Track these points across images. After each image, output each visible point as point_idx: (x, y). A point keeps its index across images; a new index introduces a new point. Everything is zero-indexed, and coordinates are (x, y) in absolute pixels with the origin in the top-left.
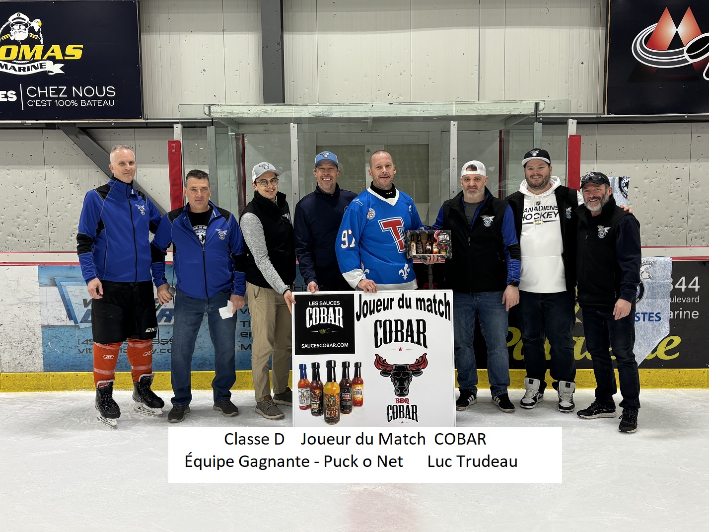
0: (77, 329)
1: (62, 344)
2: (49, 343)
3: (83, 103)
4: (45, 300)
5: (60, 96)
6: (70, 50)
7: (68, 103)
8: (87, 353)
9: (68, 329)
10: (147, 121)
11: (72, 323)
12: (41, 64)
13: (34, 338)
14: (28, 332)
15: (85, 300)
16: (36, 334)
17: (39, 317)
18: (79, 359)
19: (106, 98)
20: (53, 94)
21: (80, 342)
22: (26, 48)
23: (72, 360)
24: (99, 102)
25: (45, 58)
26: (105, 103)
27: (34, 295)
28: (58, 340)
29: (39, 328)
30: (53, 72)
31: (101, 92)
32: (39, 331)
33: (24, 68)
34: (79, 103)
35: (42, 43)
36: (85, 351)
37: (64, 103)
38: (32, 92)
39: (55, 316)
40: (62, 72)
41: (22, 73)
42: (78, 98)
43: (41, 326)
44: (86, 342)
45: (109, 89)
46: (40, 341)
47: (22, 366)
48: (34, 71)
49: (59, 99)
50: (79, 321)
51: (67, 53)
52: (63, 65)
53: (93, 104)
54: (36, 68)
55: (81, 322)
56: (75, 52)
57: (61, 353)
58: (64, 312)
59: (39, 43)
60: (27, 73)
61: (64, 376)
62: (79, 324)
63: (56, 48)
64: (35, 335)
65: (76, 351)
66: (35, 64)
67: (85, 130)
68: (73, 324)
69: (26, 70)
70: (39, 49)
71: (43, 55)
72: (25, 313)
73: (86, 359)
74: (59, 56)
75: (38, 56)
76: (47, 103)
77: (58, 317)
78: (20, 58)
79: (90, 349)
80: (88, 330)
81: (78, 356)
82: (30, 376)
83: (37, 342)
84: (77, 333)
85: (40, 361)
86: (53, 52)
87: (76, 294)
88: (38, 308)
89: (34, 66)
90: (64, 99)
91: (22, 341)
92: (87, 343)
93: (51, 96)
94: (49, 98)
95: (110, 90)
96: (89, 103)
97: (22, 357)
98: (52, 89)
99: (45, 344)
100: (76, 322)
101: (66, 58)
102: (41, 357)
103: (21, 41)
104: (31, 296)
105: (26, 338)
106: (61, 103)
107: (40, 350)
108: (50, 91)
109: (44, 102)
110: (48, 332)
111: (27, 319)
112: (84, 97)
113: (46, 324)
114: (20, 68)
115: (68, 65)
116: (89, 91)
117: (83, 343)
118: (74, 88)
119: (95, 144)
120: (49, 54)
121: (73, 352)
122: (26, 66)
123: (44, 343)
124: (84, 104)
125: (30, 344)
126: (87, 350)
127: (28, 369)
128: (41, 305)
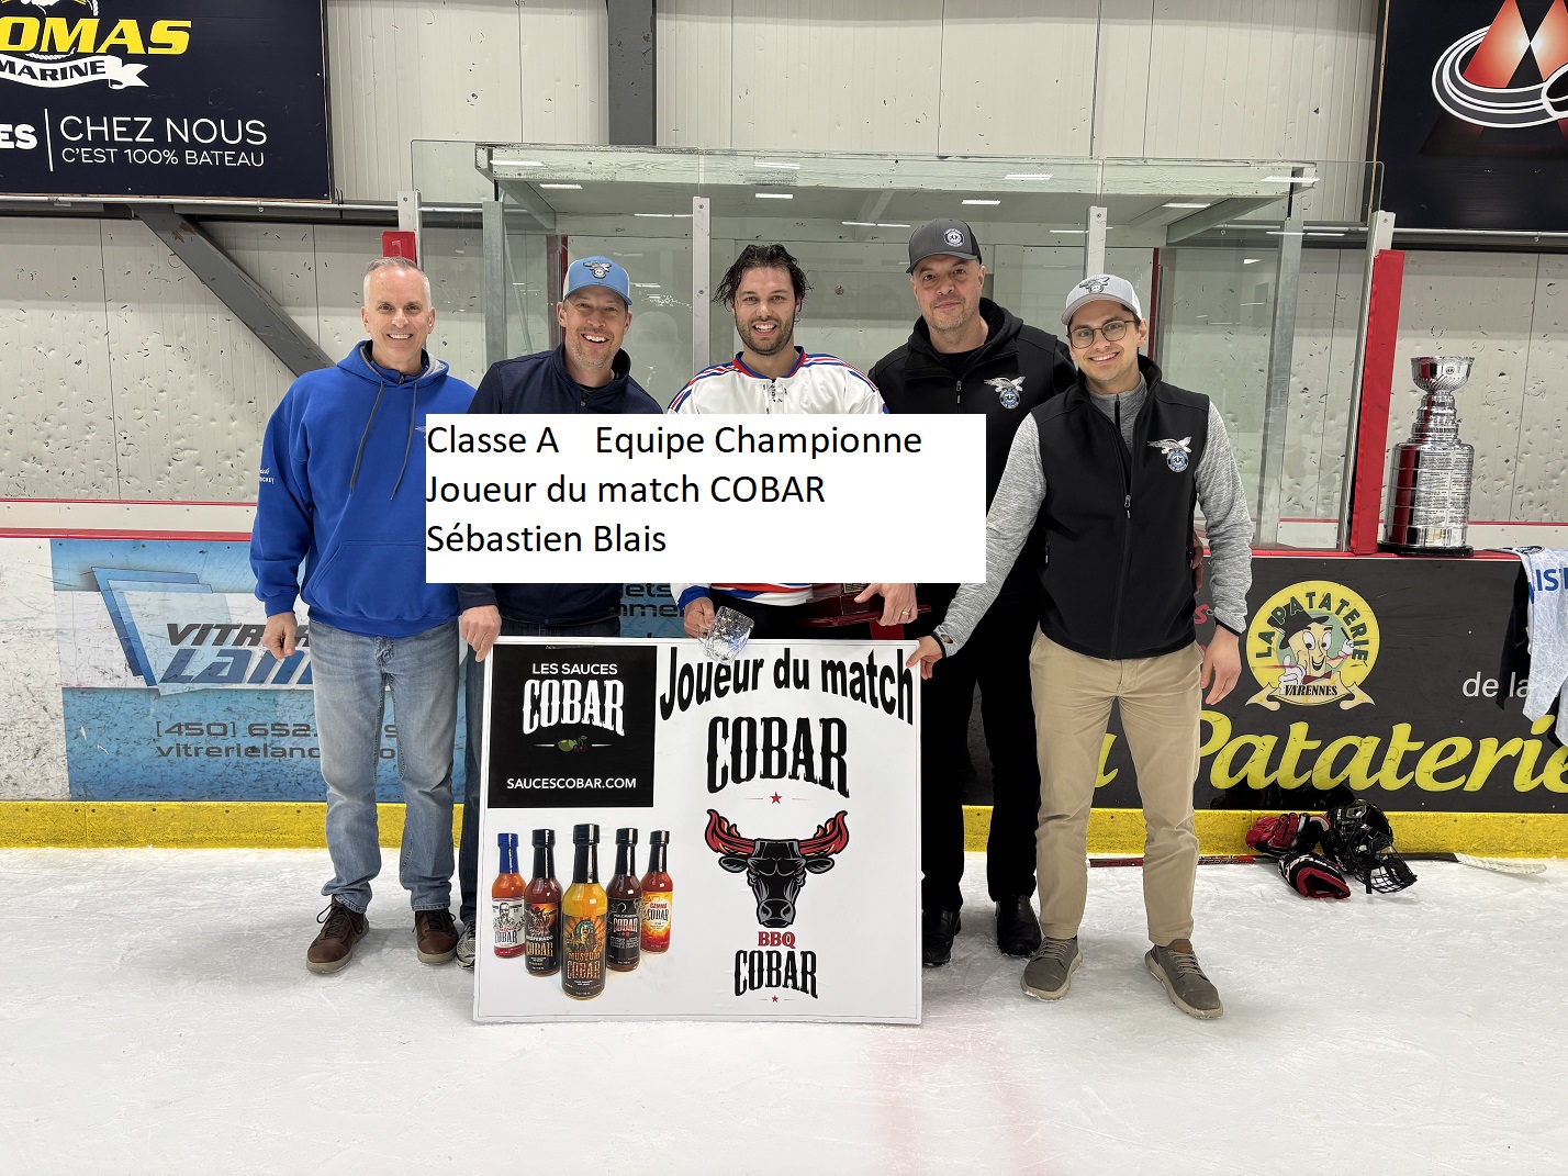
0: (153, 697)
1: (114, 733)
2: (83, 731)
3: (190, 157)
4: (69, 626)
5: (138, 139)
6: (160, 30)
7: (155, 157)
8: (179, 755)
9: (128, 698)
10: (341, 206)
11: (140, 683)
12: (93, 64)
13: (43, 718)
14: (29, 702)
15: (172, 628)
16: (48, 707)
17: (56, 667)
18: (159, 770)
19: (243, 146)
20: (120, 134)
21: (162, 730)
22: (57, 25)
23: (140, 771)
24: (229, 155)
25: (103, 49)
26: (243, 159)
27: (42, 612)
28: (104, 723)
29: (55, 694)
30: (120, 83)
31: (232, 134)
32: (56, 702)
33: (55, 72)
34: (180, 155)
35: (96, 14)
36: (174, 751)
37: (148, 157)
38: (73, 128)
39: (98, 664)
40: (141, 83)
41: (49, 83)
42: (178, 146)
43: (60, 688)
44: (176, 729)
45: (252, 127)
46: (60, 726)
47: (15, 784)
48: (77, 80)
49: (133, 146)
50: (158, 678)
51: (154, 39)
52: (145, 67)
53: (213, 159)
54: (81, 73)
55: (163, 681)
56: (172, 37)
57: (113, 756)
58: (121, 656)
59: (89, 15)
60: (60, 83)
61: (120, 812)
62: (160, 686)
63: (129, 27)
64: (46, 710)
65: (151, 751)
66: (80, 63)
67: (197, 221)
68: (144, 685)
69: (59, 76)
70: (88, 27)
71: (98, 44)
72: (20, 657)
73: (177, 770)
74: (135, 45)
75: (86, 45)
76: (107, 154)
77: (106, 665)
78: (44, 48)
79: (186, 747)
80: (181, 700)
81: (156, 763)
82: (35, 809)
83: (52, 727)
84: (154, 707)
85: (58, 774)
86: (121, 35)
87: (149, 610)
88: (53, 644)
89: (77, 68)
90: (147, 147)
91: (13, 723)
92: (180, 733)
93: (116, 139)
94: (112, 143)
95: (254, 129)
96: (205, 158)
97: (15, 763)
98: (120, 124)
99: (72, 733)
100: (150, 680)
101: (151, 51)
102: (61, 764)
103: (47, 7)
104: (34, 614)
105: (25, 716)
106: (140, 156)
107: (59, 748)
108: (113, 127)
109: (98, 152)
110: (78, 702)
111: (26, 670)
112: (193, 144)
113: (74, 684)
114: (43, 72)
115: (156, 67)
116: (205, 131)
117: (169, 731)
118: (169, 121)
119: (220, 255)
120: (111, 39)
121: (145, 753)
122: (58, 67)
123: (68, 730)
124: (194, 160)
125: (33, 733)
126: (178, 749)
127: (32, 792)
128: (60, 637)
